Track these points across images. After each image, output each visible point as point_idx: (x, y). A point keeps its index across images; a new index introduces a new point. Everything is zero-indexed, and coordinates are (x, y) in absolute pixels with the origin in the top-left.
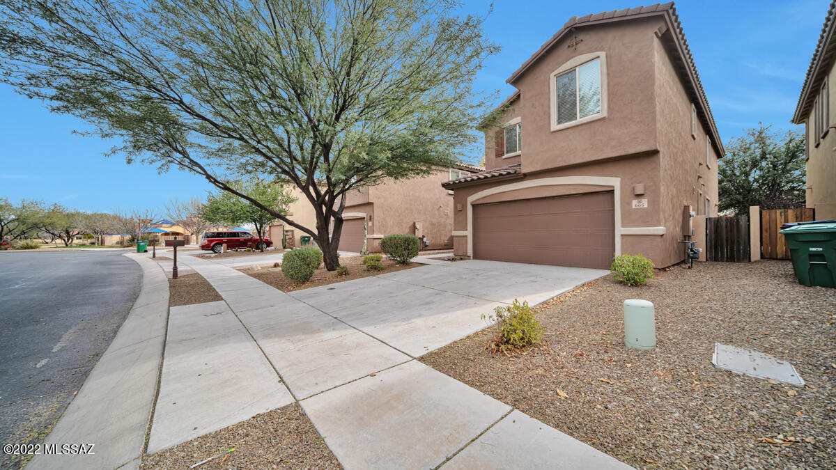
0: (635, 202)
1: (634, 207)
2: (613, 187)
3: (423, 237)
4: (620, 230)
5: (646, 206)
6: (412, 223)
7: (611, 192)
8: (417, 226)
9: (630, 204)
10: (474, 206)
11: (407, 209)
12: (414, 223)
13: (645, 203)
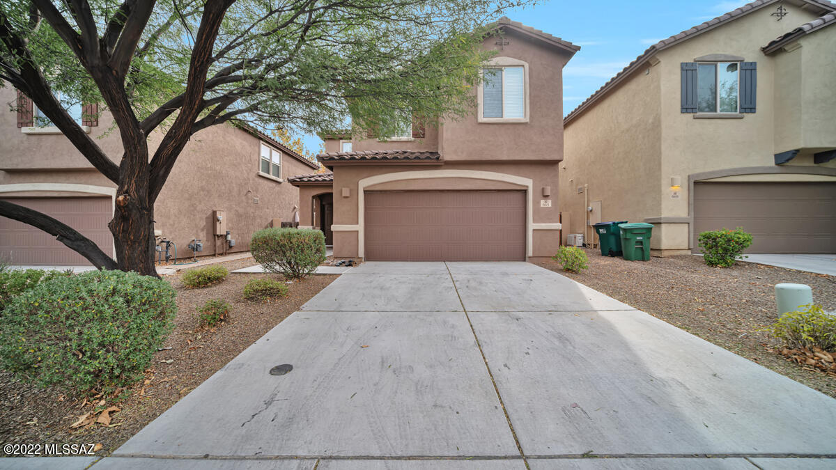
0: (542, 202)
1: (542, 206)
2: (527, 187)
3: (228, 233)
4: (532, 226)
5: (550, 206)
6: (210, 212)
7: (524, 192)
8: (220, 216)
9: (539, 203)
10: (367, 192)
11: (202, 189)
12: (214, 213)
13: (549, 203)
